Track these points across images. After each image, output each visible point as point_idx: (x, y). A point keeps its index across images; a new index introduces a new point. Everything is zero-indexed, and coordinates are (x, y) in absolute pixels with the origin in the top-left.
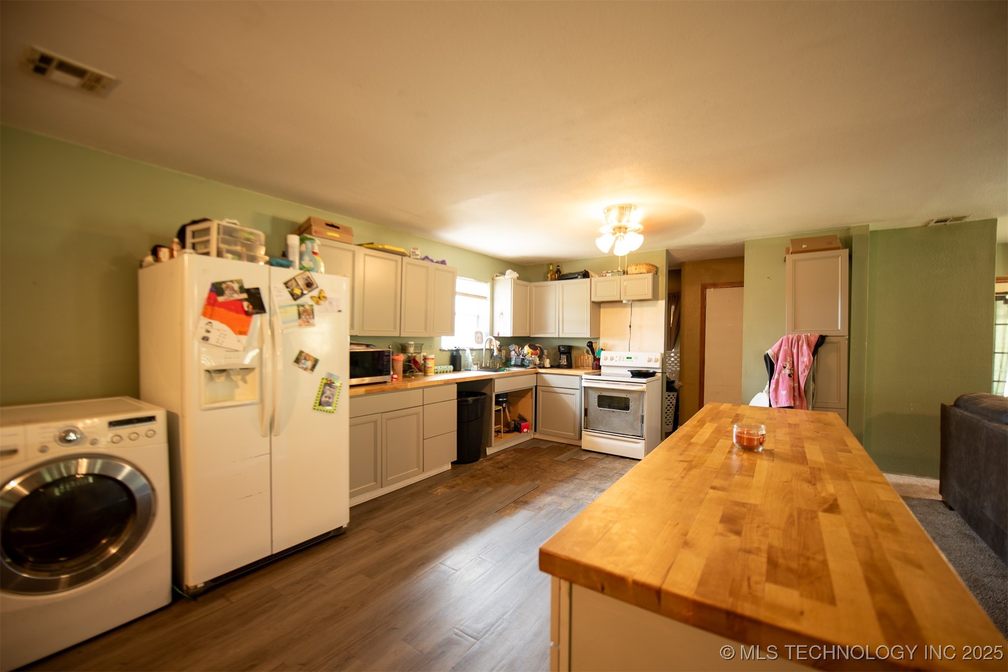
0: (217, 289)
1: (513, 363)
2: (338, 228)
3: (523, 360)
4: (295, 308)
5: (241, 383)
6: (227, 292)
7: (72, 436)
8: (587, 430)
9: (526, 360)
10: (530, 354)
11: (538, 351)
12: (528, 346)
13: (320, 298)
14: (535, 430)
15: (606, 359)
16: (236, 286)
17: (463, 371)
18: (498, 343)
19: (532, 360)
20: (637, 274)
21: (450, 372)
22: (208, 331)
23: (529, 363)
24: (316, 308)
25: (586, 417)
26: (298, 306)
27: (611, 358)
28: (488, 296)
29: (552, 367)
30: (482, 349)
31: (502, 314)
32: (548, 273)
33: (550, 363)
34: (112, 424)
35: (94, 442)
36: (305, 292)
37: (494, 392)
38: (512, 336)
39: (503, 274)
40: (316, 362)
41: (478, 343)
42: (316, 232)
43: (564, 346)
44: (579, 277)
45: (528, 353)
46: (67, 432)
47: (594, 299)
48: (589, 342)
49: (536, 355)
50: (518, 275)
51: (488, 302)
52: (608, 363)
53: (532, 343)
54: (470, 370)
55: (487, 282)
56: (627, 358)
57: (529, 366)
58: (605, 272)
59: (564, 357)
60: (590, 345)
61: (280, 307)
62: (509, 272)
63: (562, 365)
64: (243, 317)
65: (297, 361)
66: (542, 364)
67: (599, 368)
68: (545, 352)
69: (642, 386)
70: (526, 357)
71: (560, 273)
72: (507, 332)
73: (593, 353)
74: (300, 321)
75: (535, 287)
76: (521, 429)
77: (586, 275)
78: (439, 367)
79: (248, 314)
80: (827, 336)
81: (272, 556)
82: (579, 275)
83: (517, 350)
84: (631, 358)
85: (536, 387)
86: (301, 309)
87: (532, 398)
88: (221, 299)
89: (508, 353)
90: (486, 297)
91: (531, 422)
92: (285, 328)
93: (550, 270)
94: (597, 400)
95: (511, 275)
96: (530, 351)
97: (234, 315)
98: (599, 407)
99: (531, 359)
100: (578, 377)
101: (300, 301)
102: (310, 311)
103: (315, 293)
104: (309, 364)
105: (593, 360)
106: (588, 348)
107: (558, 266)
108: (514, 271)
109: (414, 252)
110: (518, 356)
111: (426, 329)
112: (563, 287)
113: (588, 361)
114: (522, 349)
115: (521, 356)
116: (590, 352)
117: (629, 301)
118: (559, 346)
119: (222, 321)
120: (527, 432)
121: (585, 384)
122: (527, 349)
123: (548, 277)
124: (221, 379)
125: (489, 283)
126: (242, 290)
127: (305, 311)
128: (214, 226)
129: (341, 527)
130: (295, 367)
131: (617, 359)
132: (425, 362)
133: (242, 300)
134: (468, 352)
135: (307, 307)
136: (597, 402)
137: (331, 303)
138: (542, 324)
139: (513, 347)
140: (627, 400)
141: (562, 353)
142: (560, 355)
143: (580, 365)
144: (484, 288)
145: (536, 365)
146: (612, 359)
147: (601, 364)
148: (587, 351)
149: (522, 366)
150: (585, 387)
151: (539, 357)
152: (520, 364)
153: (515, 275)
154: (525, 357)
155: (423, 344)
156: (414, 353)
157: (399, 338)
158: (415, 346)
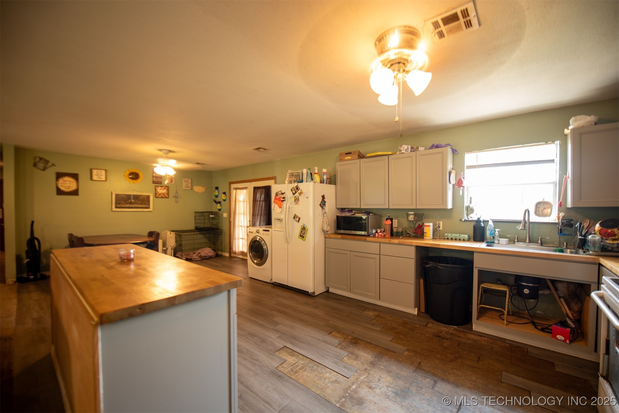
0: (277, 194)
2: (351, 153)
4: (294, 198)
12: (601, 222)
13: (302, 194)
22: (274, 207)
24: (300, 197)
25: (606, 355)
28: (556, 157)
34: (263, 230)
35: (260, 234)
36: (297, 191)
40: (299, 219)
41: (540, 214)
42: (341, 160)
46: (257, 231)
54: (493, 243)
57: (589, 252)
61: (289, 198)
64: (281, 202)
65: (294, 218)
74: (295, 203)
81: (287, 286)
85: (598, 285)
86: (295, 198)
88: (277, 197)
90: (551, 160)
92: (290, 206)
101: (295, 195)
102: (298, 199)
103: (300, 191)
104: (297, 219)
111: (412, 203)
119: (277, 204)
120: (565, 341)
122: (598, 226)
125: (557, 142)
126: (282, 194)
129: (309, 292)
130: (293, 220)
133: (281, 197)
134: (491, 223)
135: (297, 197)
156: (415, 220)
157: (389, 210)
158: (414, 215)
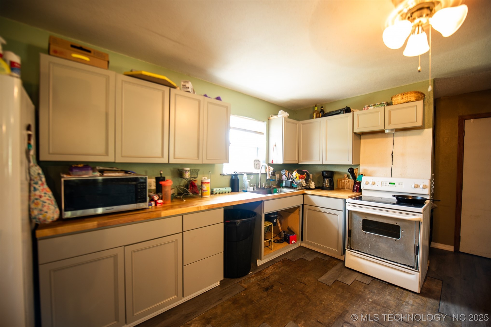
1: (284, 184)
2: (89, 51)
3: (292, 183)
8: (351, 250)
9: (294, 183)
10: (298, 178)
11: (304, 175)
12: (296, 171)
14: (302, 240)
15: (367, 183)
17: (241, 191)
18: (272, 169)
19: (300, 183)
20: (404, 103)
21: (228, 192)
23: (297, 185)
25: (349, 238)
27: (372, 182)
28: (265, 132)
29: (317, 188)
30: (259, 174)
31: (275, 146)
32: (314, 113)
33: (315, 185)
37: (264, 212)
38: (283, 163)
39: (277, 114)
41: (256, 168)
42: (55, 52)
43: (327, 172)
44: (342, 112)
45: (296, 177)
47: (356, 130)
48: (350, 169)
49: (303, 178)
50: (288, 115)
51: (265, 137)
52: (369, 187)
53: (300, 169)
54: (247, 191)
55: (264, 121)
56: (390, 183)
57: (297, 188)
58: (367, 106)
59: (327, 181)
60: (351, 171)
62: (281, 112)
63: (325, 187)
66: (308, 186)
67: (360, 191)
68: (311, 176)
69: (418, 216)
70: (295, 180)
71: (324, 112)
73: (354, 177)
75: (303, 124)
76: (289, 240)
77: (347, 110)
78: (218, 189)
82: (342, 111)
83: (287, 174)
84: (394, 184)
85: (303, 205)
87: (299, 214)
89: (281, 176)
90: (263, 133)
91: (298, 234)
93: (315, 110)
94: (361, 223)
95: (283, 114)
96: (298, 175)
98: (363, 230)
99: (298, 182)
100: (342, 200)
105: (353, 183)
106: (349, 174)
107: (322, 107)
108: (286, 112)
109: (185, 85)
110: (288, 179)
111: (198, 157)
112: (326, 122)
113: (348, 184)
114: (291, 174)
115: (290, 179)
116: (351, 177)
117: (392, 130)
118: (323, 172)
120: (295, 243)
121: (349, 208)
122: (295, 174)
123: (314, 116)
125: (265, 122)
131: (379, 184)
132: (202, 185)
134: (245, 176)
136: (361, 225)
138: (308, 154)
139: (284, 172)
140: (397, 228)
141: (325, 177)
142: (324, 179)
143: (341, 187)
144: (262, 126)
145: (303, 186)
146: (374, 184)
147: (362, 188)
148: (348, 176)
149: (291, 187)
150: (349, 211)
151: (305, 180)
152: (289, 186)
153: (286, 114)
154: (293, 180)
155: (199, 170)
156: (190, 178)
157: (168, 164)
158: (192, 172)
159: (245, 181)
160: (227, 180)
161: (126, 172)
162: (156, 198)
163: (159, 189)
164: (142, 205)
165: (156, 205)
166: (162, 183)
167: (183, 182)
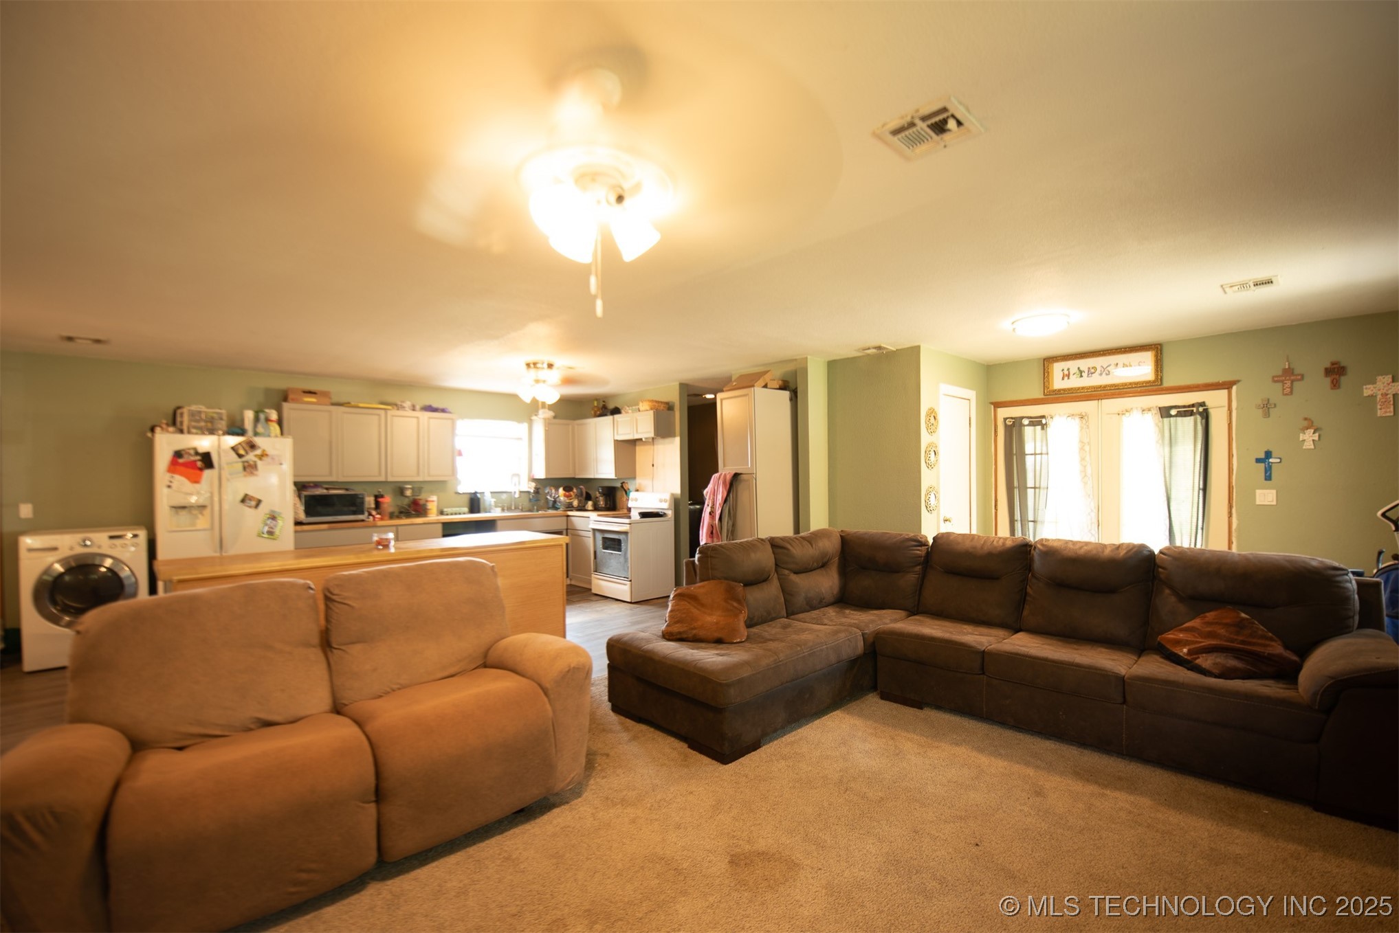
0: (178, 454)
2: (314, 393)
3: (556, 502)
4: (241, 464)
5: (200, 516)
6: (186, 456)
7: (88, 543)
8: (595, 573)
10: (564, 496)
11: (571, 493)
12: (562, 487)
13: (263, 456)
16: (192, 452)
17: (482, 513)
18: (535, 485)
19: (564, 502)
21: (464, 513)
22: (171, 482)
23: (561, 504)
24: (259, 463)
25: (595, 560)
26: (243, 462)
28: (523, 436)
30: (514, 491)
32: (593, 409)
34: (112, 537)
35: (99, 547)
36: (249, 452)
38: (548, 477)
40: (259, 502)
42: (293, 400)
43: (603, 488)
45: (562, 495)
46: (84, 541)
47: (617, 437)
48: (622, 483)
51: (525, 443)
53: (568, 484)
54: (490, 512)
56: (646, 499)
59: (601, 499)
61: (228, 464)
62: (544, 411)
64: (198, 472)
65: (243, 501)
66: (572, 506)
72: (541, 474)
73: (627, 494)
74: (245, 473)
75: (577, 424)
78: (449, 509)
79: (201, 469)
80: (741, 474)
83: (552, 491)
85: (567, 529)
86: (246, 464)
88: (181, 461)
89: (545, 493)
90: (520, 438)
92: (232, 479)
93: (595, 406)
94: (601, 542)
95: (546, 414)
96: (564, 492)
97: (191, 471)
98: (603, 548)
99: (563, 500)
101: (244, 459)
102: (254, 466)
103: (258, 452)
104: (253, 503)
107: (604, 402)
108: (549, 410)
111: (418, 473)
112: (596, 425)
114: (555, 491)
118: (598, 488)
119: (181, 474)
121: (592, 526)
122: (560, 491)
123: (592, 414)
124: (183, 513)
125: (526, 424)
126: (197, 453)
127: (250, 466)
128: (185, 411)
130: (242, 506)
132: (426, 504)
133: (195, 461)
134: (489, 494)
135: (251, 463)
137: (273, 459)
138: (584, 464)
139: (547, 489)
140: (619, 541)
141: (601, 494)
149: (555, 508)
150: (592, 529)
152: (552, 506)
153: (551, 414)
154: (558, 499)
155: (422, 488)
156: (413, 496)
157: (386, 483)
158: (413, 489)
159: (488, 499)
160: (466, 500)
161: (347, 490)
162: (374, 513)
163: (378, 505)
164: (361, 517)
165: (374, 520)
166: (380, 500)
167: (406, 501)
